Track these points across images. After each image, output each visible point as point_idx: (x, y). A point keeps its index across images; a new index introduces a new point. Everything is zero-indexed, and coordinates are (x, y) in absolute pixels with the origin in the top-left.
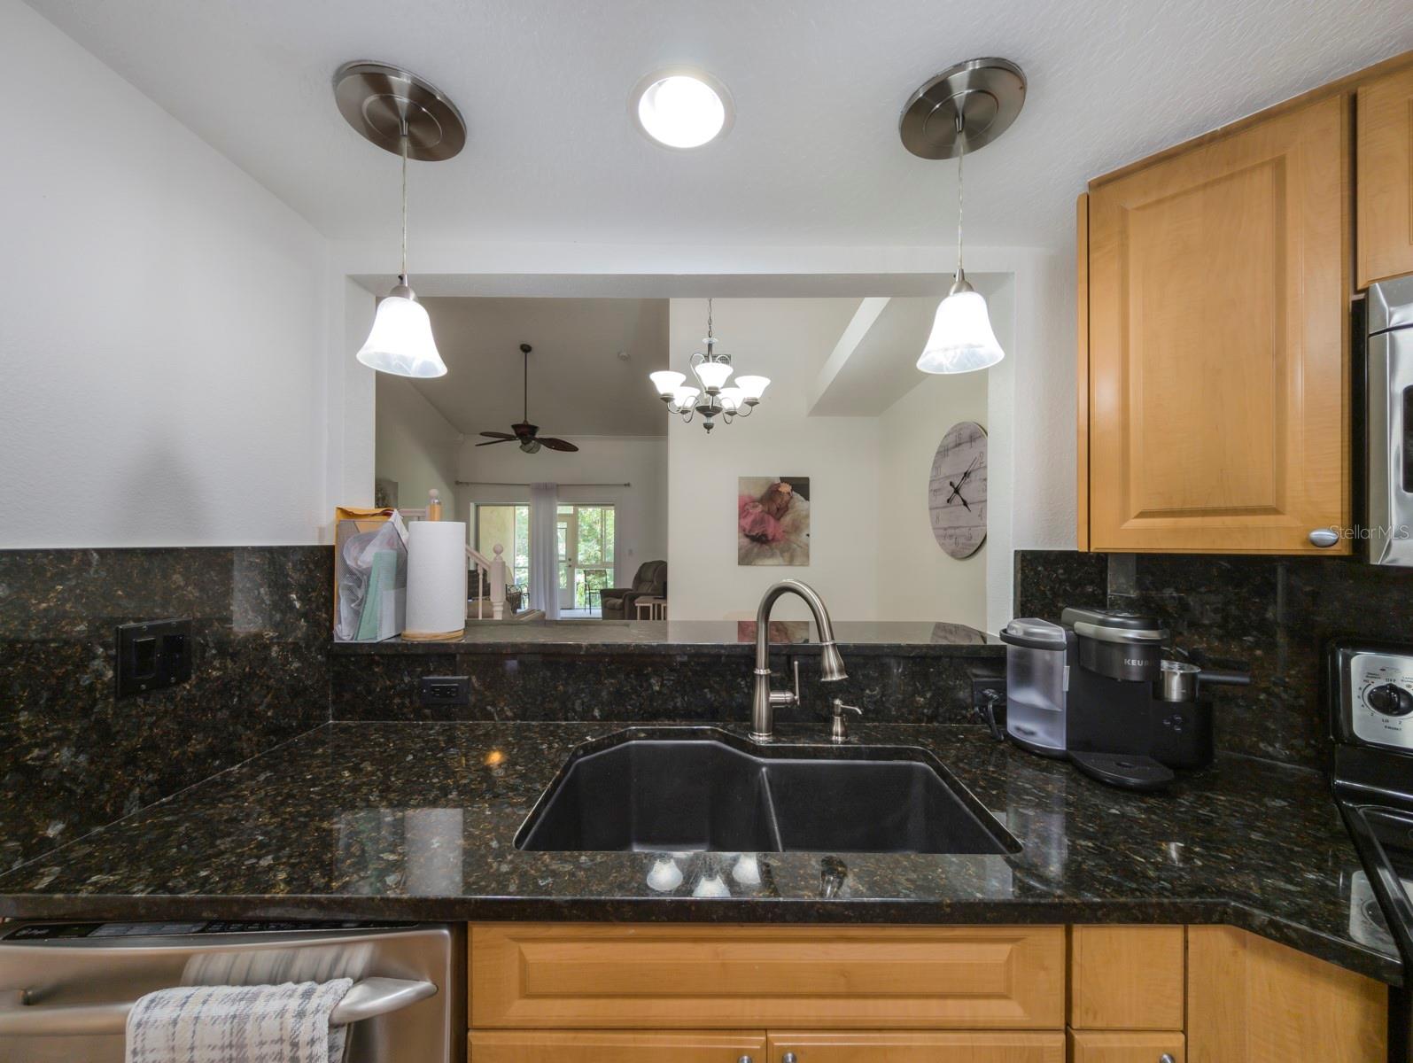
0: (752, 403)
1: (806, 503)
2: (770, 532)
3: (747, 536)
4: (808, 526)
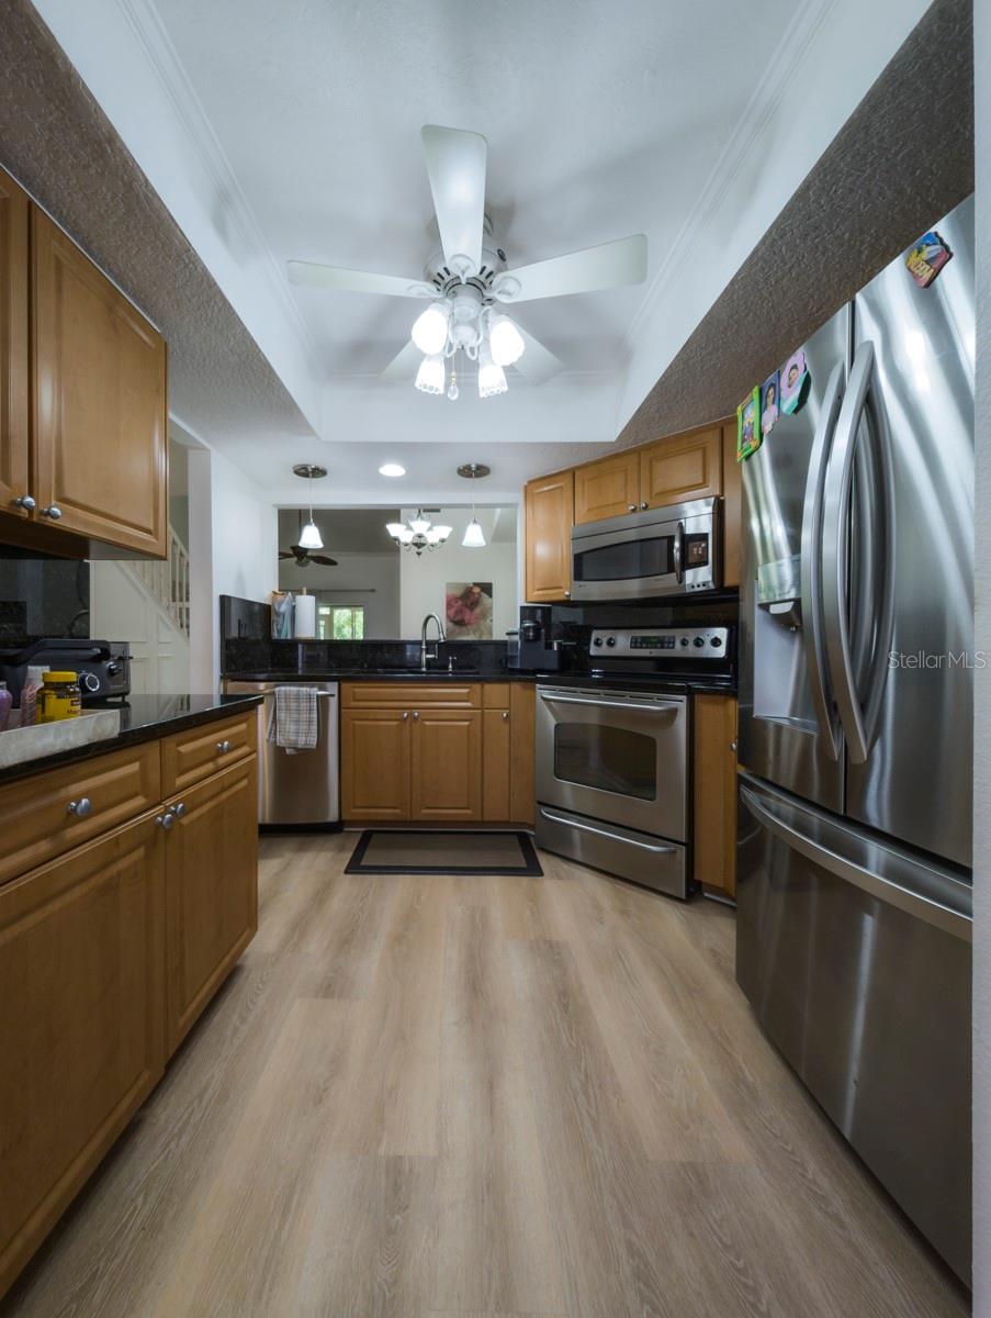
0: (443, 541)
1: (490, 600)
2: (467, 618)
3: (452, 621)
4: (491, 615)
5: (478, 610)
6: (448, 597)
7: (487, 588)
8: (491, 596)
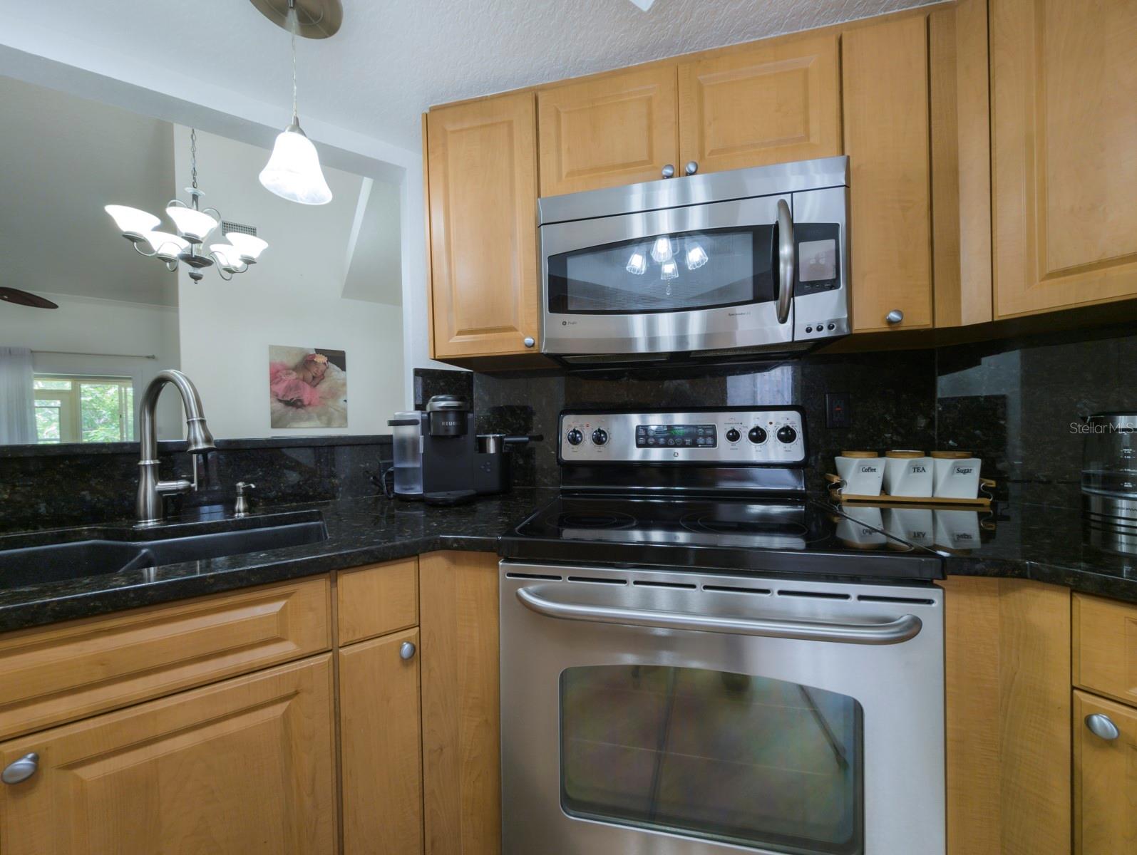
0: (249, 261)
1: (342, 374)
2: (306, 398)
3: (280, 401)
4: (345, 393)
5: (324, 387)
6: (272, 366)
7: (338, 359)
8: (343, 368)
